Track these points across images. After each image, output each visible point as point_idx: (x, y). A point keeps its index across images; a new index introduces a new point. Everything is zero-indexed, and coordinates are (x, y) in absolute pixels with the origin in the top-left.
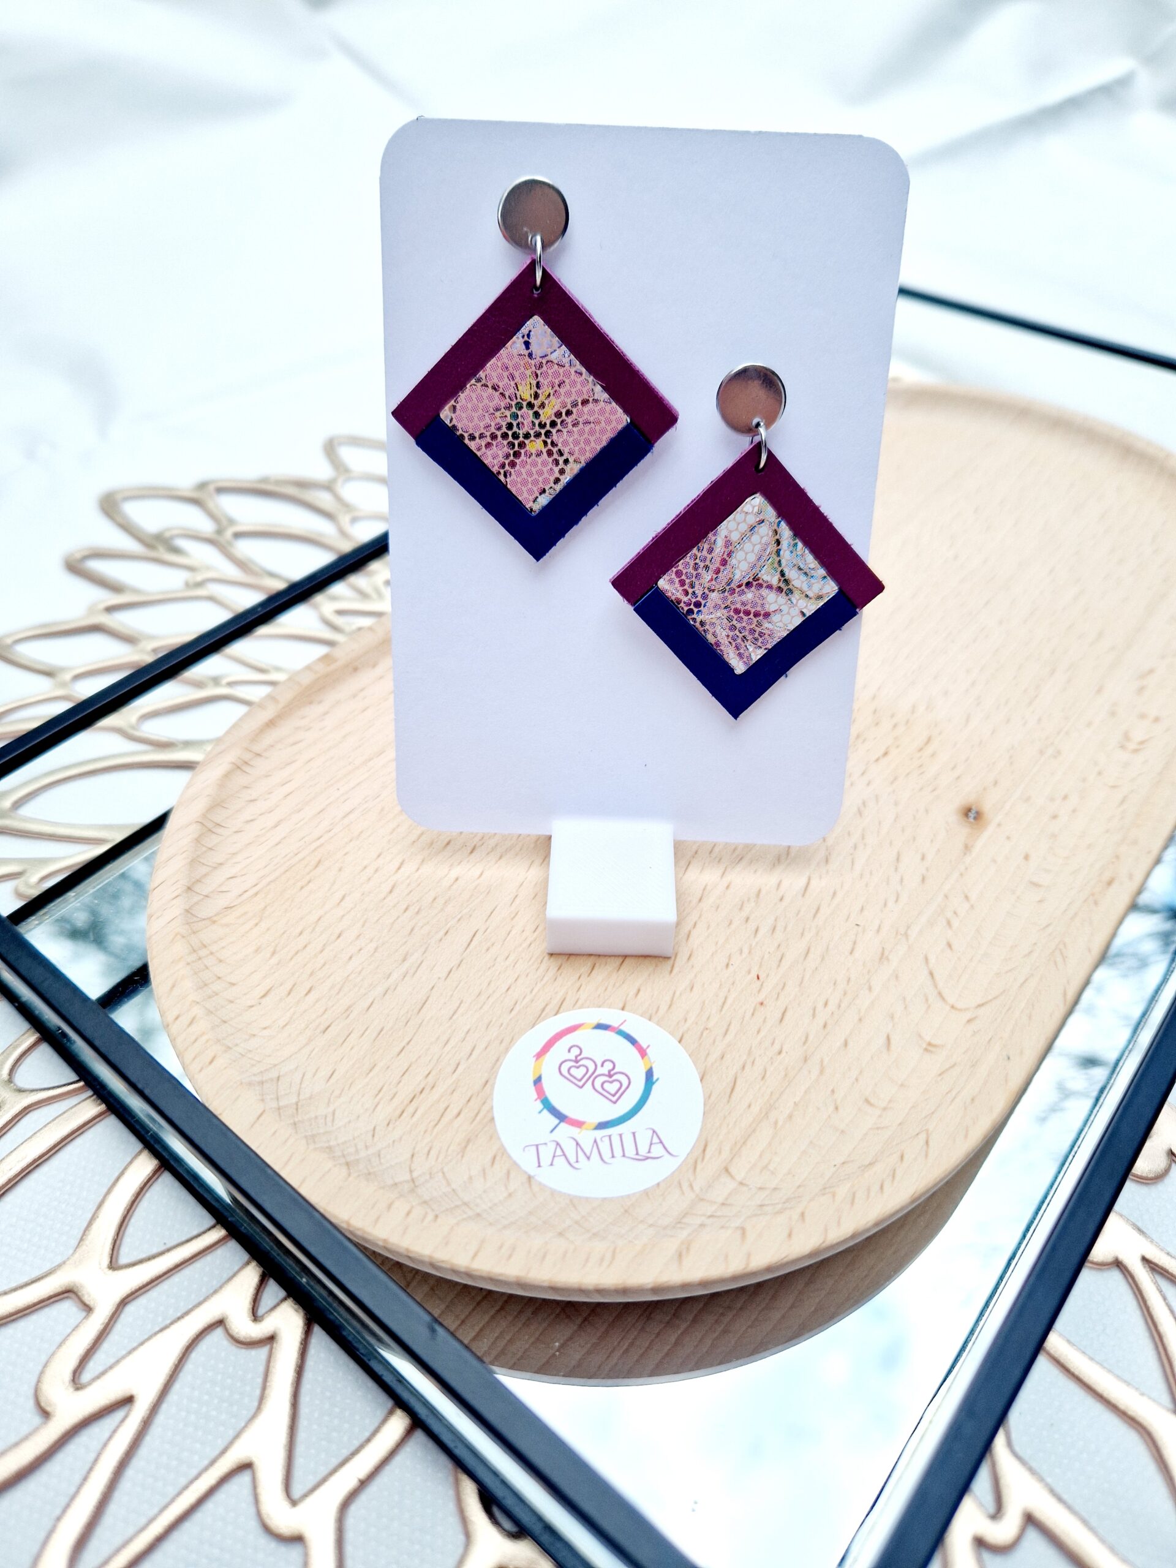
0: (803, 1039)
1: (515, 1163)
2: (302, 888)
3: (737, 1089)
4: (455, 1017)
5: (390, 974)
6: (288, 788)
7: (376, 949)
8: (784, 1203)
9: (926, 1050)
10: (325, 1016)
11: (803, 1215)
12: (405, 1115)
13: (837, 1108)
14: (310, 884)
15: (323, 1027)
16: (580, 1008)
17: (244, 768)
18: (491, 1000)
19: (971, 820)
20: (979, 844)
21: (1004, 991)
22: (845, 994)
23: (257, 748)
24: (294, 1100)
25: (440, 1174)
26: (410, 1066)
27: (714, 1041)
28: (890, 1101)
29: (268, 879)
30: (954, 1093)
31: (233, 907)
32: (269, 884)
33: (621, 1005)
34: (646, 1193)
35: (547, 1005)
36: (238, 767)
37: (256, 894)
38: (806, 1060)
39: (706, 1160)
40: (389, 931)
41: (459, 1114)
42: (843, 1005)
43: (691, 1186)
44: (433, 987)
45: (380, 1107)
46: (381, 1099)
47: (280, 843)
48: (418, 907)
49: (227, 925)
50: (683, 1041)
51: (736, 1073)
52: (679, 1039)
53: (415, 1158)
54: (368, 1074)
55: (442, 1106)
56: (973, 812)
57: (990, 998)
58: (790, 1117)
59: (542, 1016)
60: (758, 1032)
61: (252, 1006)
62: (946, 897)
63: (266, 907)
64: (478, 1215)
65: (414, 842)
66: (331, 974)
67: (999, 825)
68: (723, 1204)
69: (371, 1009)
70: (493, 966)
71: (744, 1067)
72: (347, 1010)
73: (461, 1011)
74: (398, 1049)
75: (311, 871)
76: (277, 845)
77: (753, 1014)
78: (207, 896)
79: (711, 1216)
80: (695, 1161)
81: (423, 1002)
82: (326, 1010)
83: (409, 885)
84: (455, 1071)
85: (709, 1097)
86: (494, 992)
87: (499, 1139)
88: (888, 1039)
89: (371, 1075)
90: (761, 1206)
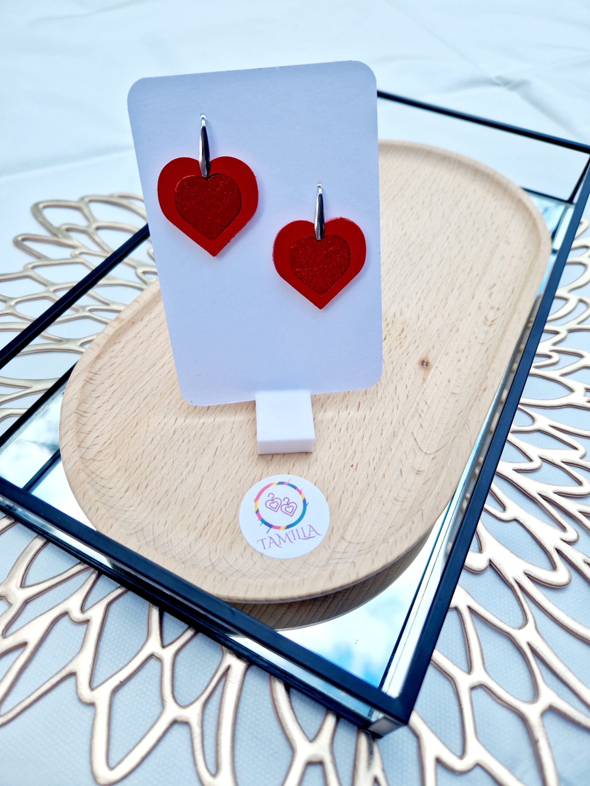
0: (366, 476)
1: (254, 549)
2: (132, 437)
3: (342, 502)
4: (216, 489)
5: (182, 473)
6: (113, 388)
7: (173, 462)
8: (369, 548)
9: (417, 474)
10: (157, 497)
11: (377, 552)
12: (202, 535)
13: (384, 504)
14: (135, 435)
15: (157, 502)
16: (270, 476)
17: (91, 381)
18: (230, 479)
19: (425, 366)
20: (429, 378)
21: (446, 444)
22: (381, 454)
23: (94, 370)
24: (152, 537)
25: (223, 560)
26: (200, 514)
27: (330, 482)
28: (405, 498)
29: (114, 436)
30: (430, 492)
31: (101, 451)
32: (115, 438)
33: (287, 472)
34: (311, 553)
35: (255, 477)
36: (88, 382)
37: (111, 443)
38: (369, 485)
39: (334, 535)
40: (177, 453)
41: (226, 532)
42: (381, 458)
43: (329, 547)
44: (203, 476)
45: (190, 534)
46: (190, 530)
47: (116, 416)
48: (188, 440)
49: (101, 460)
50: (317, 484)
51: (341, 495)
52: (314, 483)
53: (211, 554)
54: (182, 520)
55: (218, 529)
56: (425, 362)
57: (440, 447)
58: (365, 511)
59: (254, 482)
60: (347, 476)
61: (121, 498)
62: (418, 403)
63: (117, 449)
64: (244, 575)
65: (180, 408)
66: (155, 477)
67: (437, 367)
68: (344, 552)
69: (177, 491)
70: (228, 462)
71: (343, 492)
72: (166, 492)
73: (218, 485)
74: (193, 507)
75: (134, 429)
76: (115, 417)
77: (344, 468)
78: (88, 448)
79: (340, 559)
80: (329, 537)
81: (200, 483)
82: (156, 494)
83: (182, 429)
84: (220, 513)
85: (331, 507)
86: (231, 474)
87: (245, 540)
88: (401, 470)
89: (184, 520)
90: (360, 551)
